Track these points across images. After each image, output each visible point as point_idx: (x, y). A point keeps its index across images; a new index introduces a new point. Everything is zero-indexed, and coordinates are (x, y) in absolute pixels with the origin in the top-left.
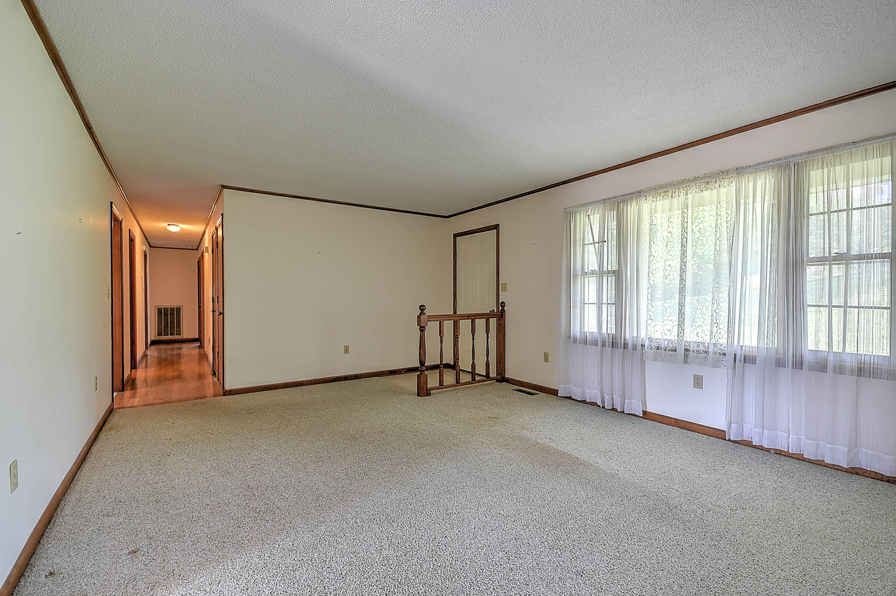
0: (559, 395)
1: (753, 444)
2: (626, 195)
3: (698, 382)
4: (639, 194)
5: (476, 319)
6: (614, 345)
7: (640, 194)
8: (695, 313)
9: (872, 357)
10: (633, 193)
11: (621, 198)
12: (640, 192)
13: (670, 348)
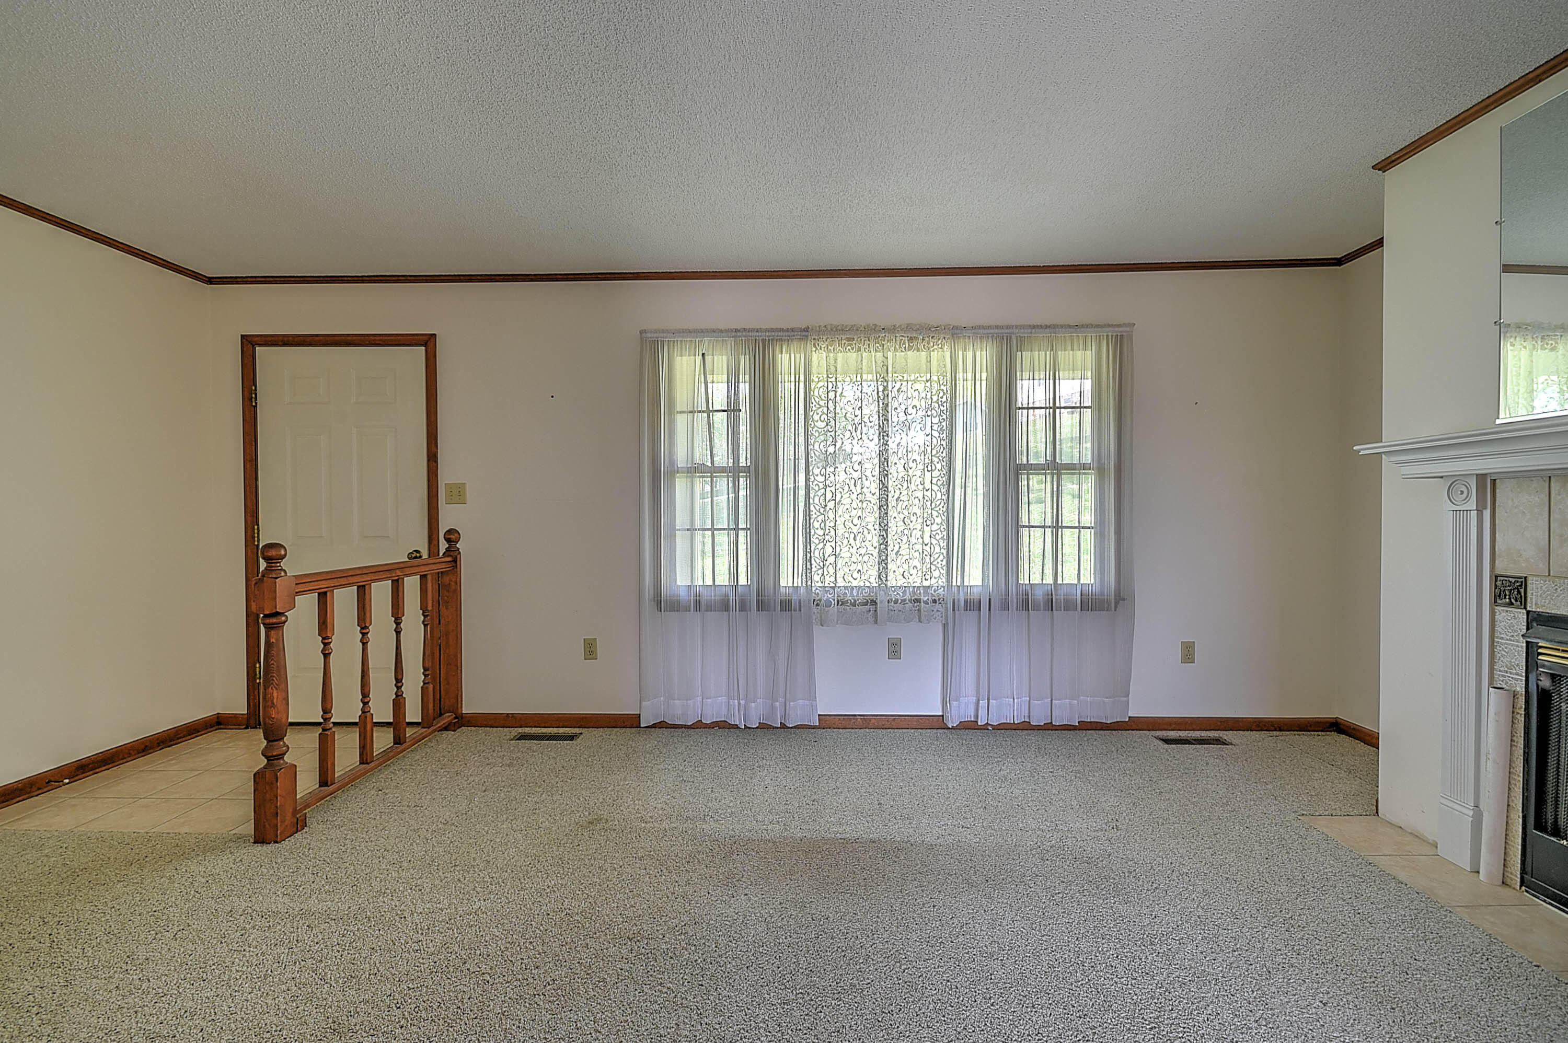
0: (642, 726)
1: (979, 724)
2: (781, 330)
3: (894, 649)
4: (804, 333)
5: (407, 575)
6: (762, 605)
7: (807, 333)
8: (900, 541)
9: (1090, 586)
10: (792, 330)
11: (770, 334)
12: (807, 330)
13: (860, 601)
